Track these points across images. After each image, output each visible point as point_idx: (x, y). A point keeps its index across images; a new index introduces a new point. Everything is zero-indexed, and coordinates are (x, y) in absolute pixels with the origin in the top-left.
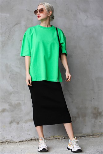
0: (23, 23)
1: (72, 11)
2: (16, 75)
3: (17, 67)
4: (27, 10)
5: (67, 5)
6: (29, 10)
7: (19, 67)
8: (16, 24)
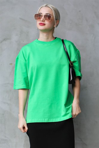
0: (15, 38)
1: (87, 21)
2: (3, 114)
3: (4, 103)
4: (21, 19)
5: (80, 11)
6: (23, 19)
7: (7, 103)
8: (5, 40)
